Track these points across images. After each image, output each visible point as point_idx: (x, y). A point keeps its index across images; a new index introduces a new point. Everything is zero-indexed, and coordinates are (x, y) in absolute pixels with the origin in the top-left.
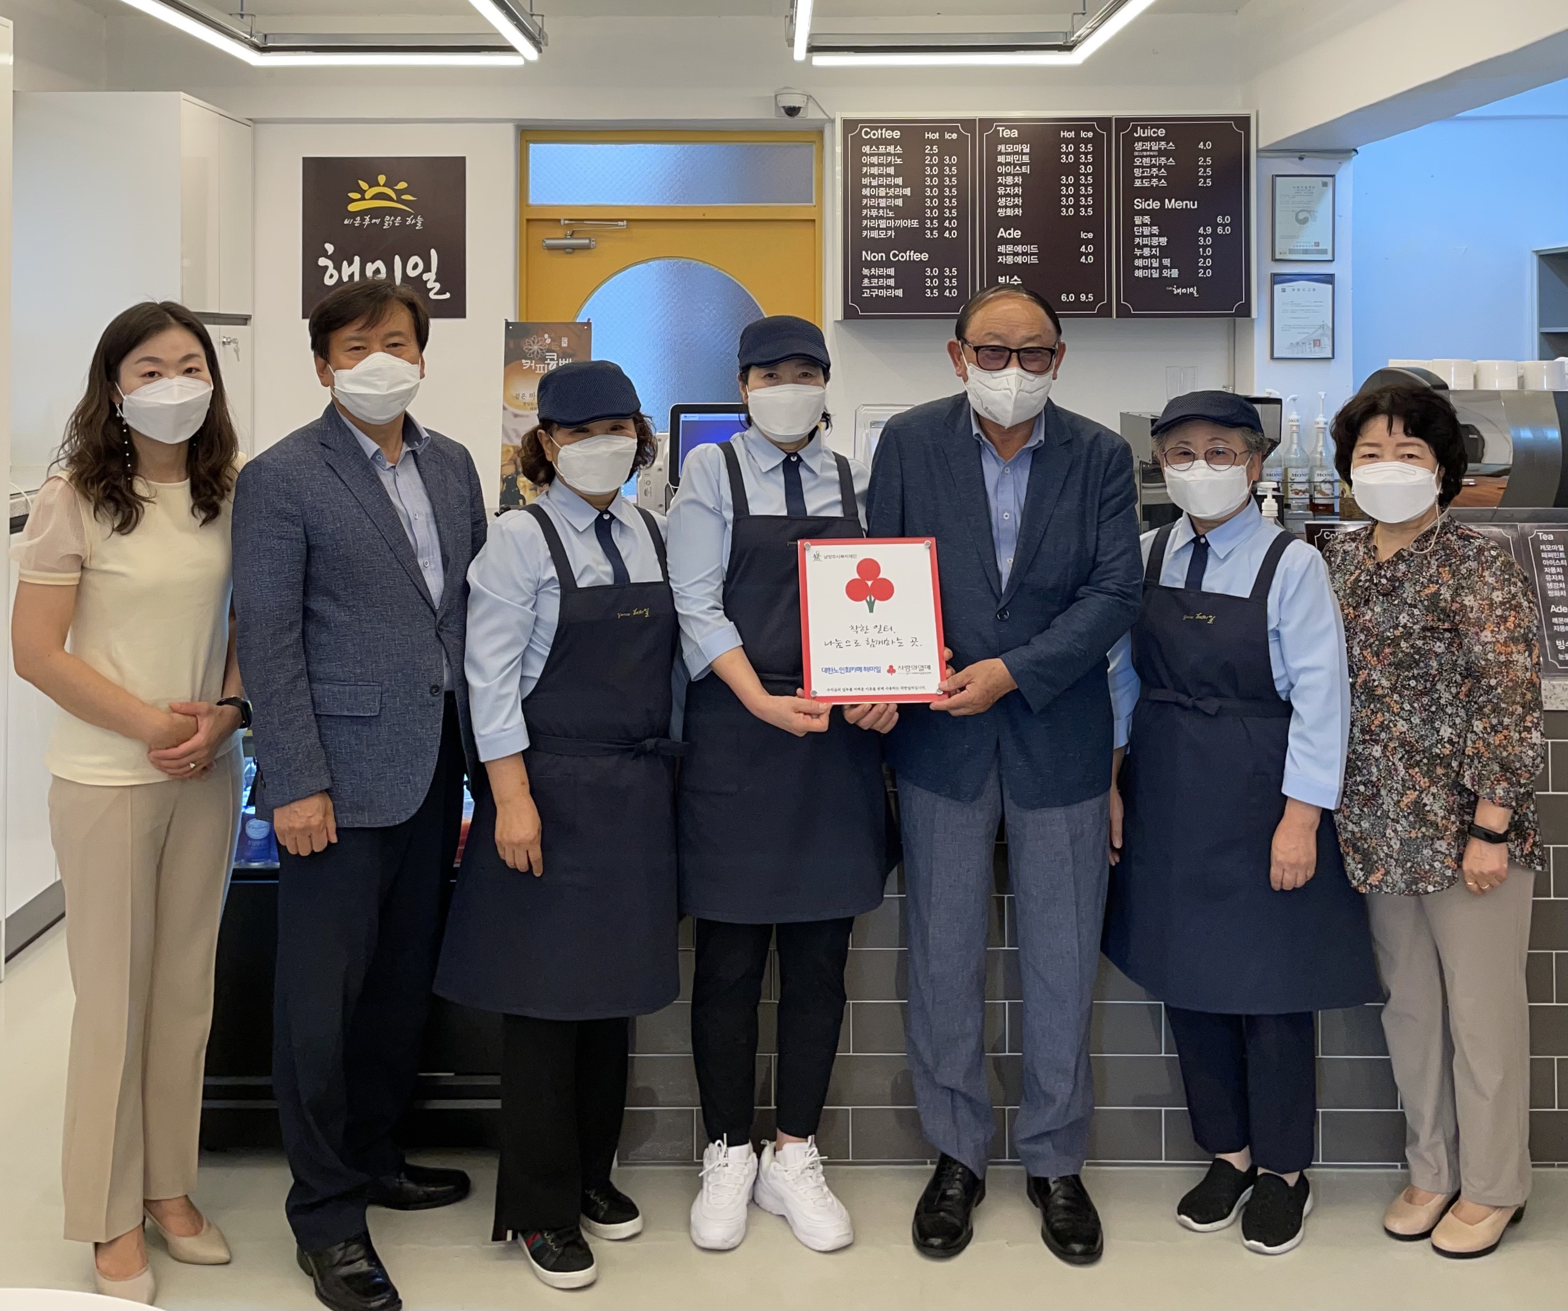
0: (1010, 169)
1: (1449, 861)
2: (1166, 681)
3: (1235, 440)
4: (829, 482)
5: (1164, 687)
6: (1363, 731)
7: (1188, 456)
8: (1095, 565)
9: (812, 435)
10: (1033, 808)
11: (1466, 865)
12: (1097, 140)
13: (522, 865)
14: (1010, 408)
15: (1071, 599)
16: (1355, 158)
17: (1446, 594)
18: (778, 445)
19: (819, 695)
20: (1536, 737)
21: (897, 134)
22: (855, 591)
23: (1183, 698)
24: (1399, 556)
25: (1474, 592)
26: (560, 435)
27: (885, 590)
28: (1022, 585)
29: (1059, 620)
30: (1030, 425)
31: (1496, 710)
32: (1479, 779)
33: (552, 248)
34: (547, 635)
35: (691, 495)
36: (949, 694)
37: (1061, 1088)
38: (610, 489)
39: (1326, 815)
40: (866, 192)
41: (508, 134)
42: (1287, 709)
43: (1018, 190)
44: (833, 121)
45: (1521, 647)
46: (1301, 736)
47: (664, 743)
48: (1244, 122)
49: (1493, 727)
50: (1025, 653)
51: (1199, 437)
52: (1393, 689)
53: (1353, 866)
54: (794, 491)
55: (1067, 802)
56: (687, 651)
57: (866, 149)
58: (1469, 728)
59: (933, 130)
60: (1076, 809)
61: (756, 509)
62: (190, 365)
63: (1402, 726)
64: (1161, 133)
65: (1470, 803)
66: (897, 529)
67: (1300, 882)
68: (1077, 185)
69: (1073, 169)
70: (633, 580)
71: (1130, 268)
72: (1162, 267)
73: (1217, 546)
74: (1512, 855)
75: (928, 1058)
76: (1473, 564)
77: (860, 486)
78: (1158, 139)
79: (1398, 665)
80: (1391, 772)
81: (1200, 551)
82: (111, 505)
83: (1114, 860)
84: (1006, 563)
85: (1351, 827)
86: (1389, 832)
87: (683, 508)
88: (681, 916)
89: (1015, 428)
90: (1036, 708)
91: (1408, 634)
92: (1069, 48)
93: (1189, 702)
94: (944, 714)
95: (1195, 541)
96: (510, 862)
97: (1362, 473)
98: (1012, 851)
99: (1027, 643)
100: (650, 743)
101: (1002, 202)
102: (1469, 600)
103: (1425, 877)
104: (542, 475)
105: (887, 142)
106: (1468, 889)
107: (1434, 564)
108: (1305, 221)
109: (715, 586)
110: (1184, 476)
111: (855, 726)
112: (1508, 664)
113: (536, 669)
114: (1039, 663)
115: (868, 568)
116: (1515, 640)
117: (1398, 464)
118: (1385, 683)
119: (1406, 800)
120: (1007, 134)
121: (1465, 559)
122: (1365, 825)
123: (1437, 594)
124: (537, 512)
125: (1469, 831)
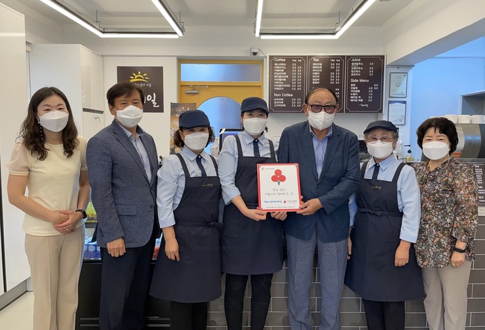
0: (316, 70)
1: (448, 258)
2: (366, 206)
3: (390, 134)
4: (267, 147)
5: (364, 208)
6: (424, 221)
7: (375, 139)
8: (346, 171)
9: (262, 133)
10: (326, 242)
11: (452, 259)
12: (341, 62)
13: (173, 258)
14: (321, 124)
15: (339, 181)
16: (414, 68)
17: (450, 180)
18: (252, 136)
19: (263, 209)
20: (475, 222)
21: (284, 60)
22: (274, 179)
23: (371, 211)
24: (436, 169)
25: (459, 180)
26: (185, 132)
27: (283, 179)
28: (324, 177)
29: (335, 187)
30: (328, 129)
31: (464, 214)
32: (457, 234)
33: (187, 93)
34: (181, 192)
35: (226, 150)
36: (302, 209)
37: (332, 322)
38: (201, 148)
39: (412, 244)
40: (275, 77)
41: (175, 60)
42: (402, 214)
43: (318, 76)
44: (266, 57)
45: (472, 195)
46: (406, 222)
47: (216, 223)
48: (383, 57)
49: (462, 219)
50: (325, 197)
51: (379, 134)
52: (433, 208)
53: (419, 260)
54: (256, 150)
55: (336, 241)
56: (224, 196)
57: (276, 64)
58: (455, 219)
59: (295, 59)
60: (338, 243)
61: (245, 154)
62: (60, 107)
63: (435, 219)
64: (359, 60)
65: (454, 241)
66: (287, 160)
67: (404, 264)
68: (335, 75)
69: (334, 71)
70: (208, 175)
71: (349, 99)
72: (358, 98)
73: (382, 166)
74: (466, 257)
75: (294, 313)
76: (459, 171)
77: (276, 149)
78: (358, 62)
79: (435, 201)
80: (431, 232)
81: (377, 168)
82: (37, 152)
83: (349, 258)
84: (319, 171)
85: (419, 248)
86: (430, 250)
87: (223, 154)
88: (222, 273)
89: (323, 130)
90: (328, 213)
91: (438, 192)
92: (334, 34)
93: (372, 212)
94: (301, 215)
95: (375, 165)
96: (169, 257)
97: (425, 145)
98: (319, 255)
99: (325, 194)
100: (212, 223)
101: (314, 80)
102: (457, 182)
103: (440, 263)
104: (180, 144)
105: (281, 62)
106: (452, 266)
107: (447, 171)
108: (399, 86)
109: (233, 177)
110: (374, 145)
111: (274, 218)
112: (468, 200)
113: (178, 201)
114: (329, 200)
115: (278, 172)
116: (471, 194)
117: (437, 142)
118: (431, 206)
119: (435, 241)
120: (315, 60)
121: (456, 169)
122: (423, 248)
123: (447, 180)
124: (179, 155)
125: (454, 249)
